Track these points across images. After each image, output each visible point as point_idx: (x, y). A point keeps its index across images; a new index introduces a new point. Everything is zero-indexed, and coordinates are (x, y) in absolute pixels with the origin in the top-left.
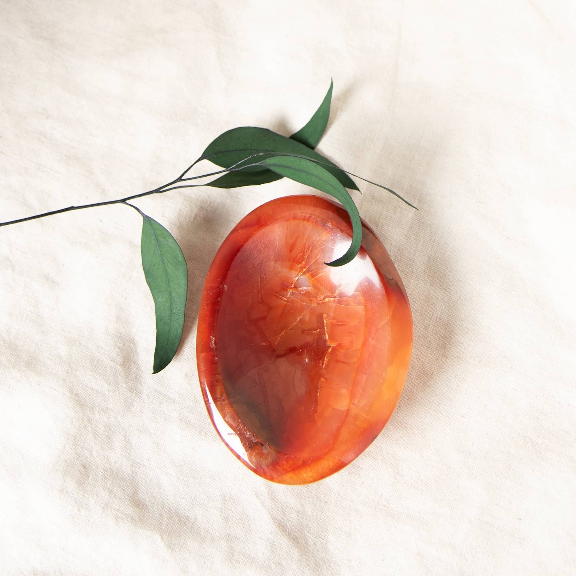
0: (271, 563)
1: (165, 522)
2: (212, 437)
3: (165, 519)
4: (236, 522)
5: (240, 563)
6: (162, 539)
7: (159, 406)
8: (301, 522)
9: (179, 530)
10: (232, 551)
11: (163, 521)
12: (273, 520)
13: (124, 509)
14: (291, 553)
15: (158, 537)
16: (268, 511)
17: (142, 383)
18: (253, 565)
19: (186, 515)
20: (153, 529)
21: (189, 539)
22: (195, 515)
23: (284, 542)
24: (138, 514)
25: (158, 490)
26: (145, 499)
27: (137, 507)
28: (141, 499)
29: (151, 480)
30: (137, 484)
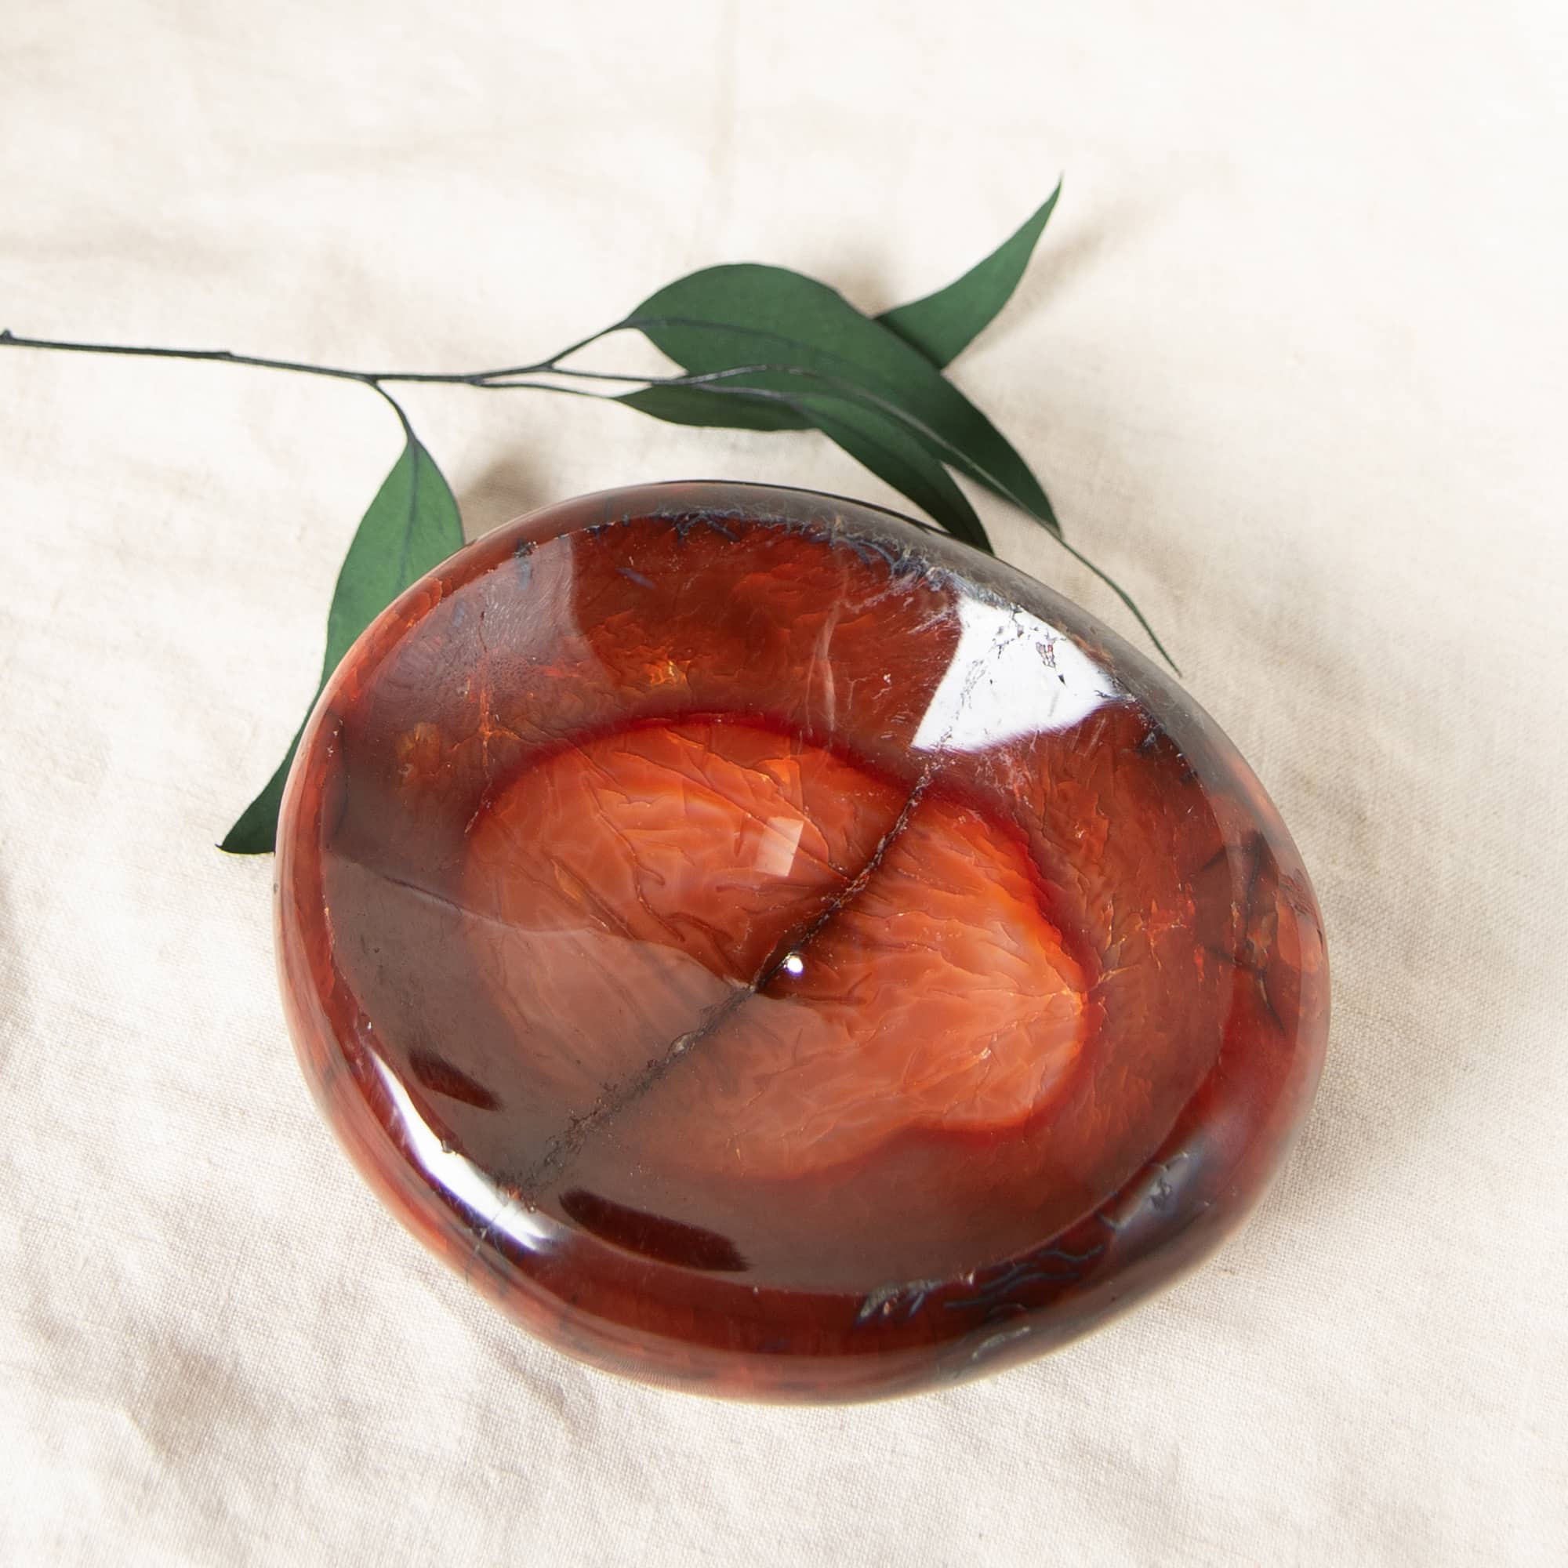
0: (487, 1467)
1: (142, 1374)
2: (262, 1120)
3: (139, 1363)
4: (365, 1362)
6: (135, 1420)
7: (89, 1051)
9: (187, 1394)
10: (359, 1445)
11: (134, 1371)
12: (479, 1338)
14: (543, 1435)
15: (122, 1418)
16: (464, 1317)
17: (30, 992)
18: (430, 1478)
19: (204, 1352)
20: (105, 1395)
21: (218, 1420)
22: (233, 1352)
23: (520, 1401)
24: (53, 1356)
25: (112, 1285)
26: (72, 1315)
27: (49, 1338)
28: (61, 1314)
29: (86, 1261)
30: (43, 1275)
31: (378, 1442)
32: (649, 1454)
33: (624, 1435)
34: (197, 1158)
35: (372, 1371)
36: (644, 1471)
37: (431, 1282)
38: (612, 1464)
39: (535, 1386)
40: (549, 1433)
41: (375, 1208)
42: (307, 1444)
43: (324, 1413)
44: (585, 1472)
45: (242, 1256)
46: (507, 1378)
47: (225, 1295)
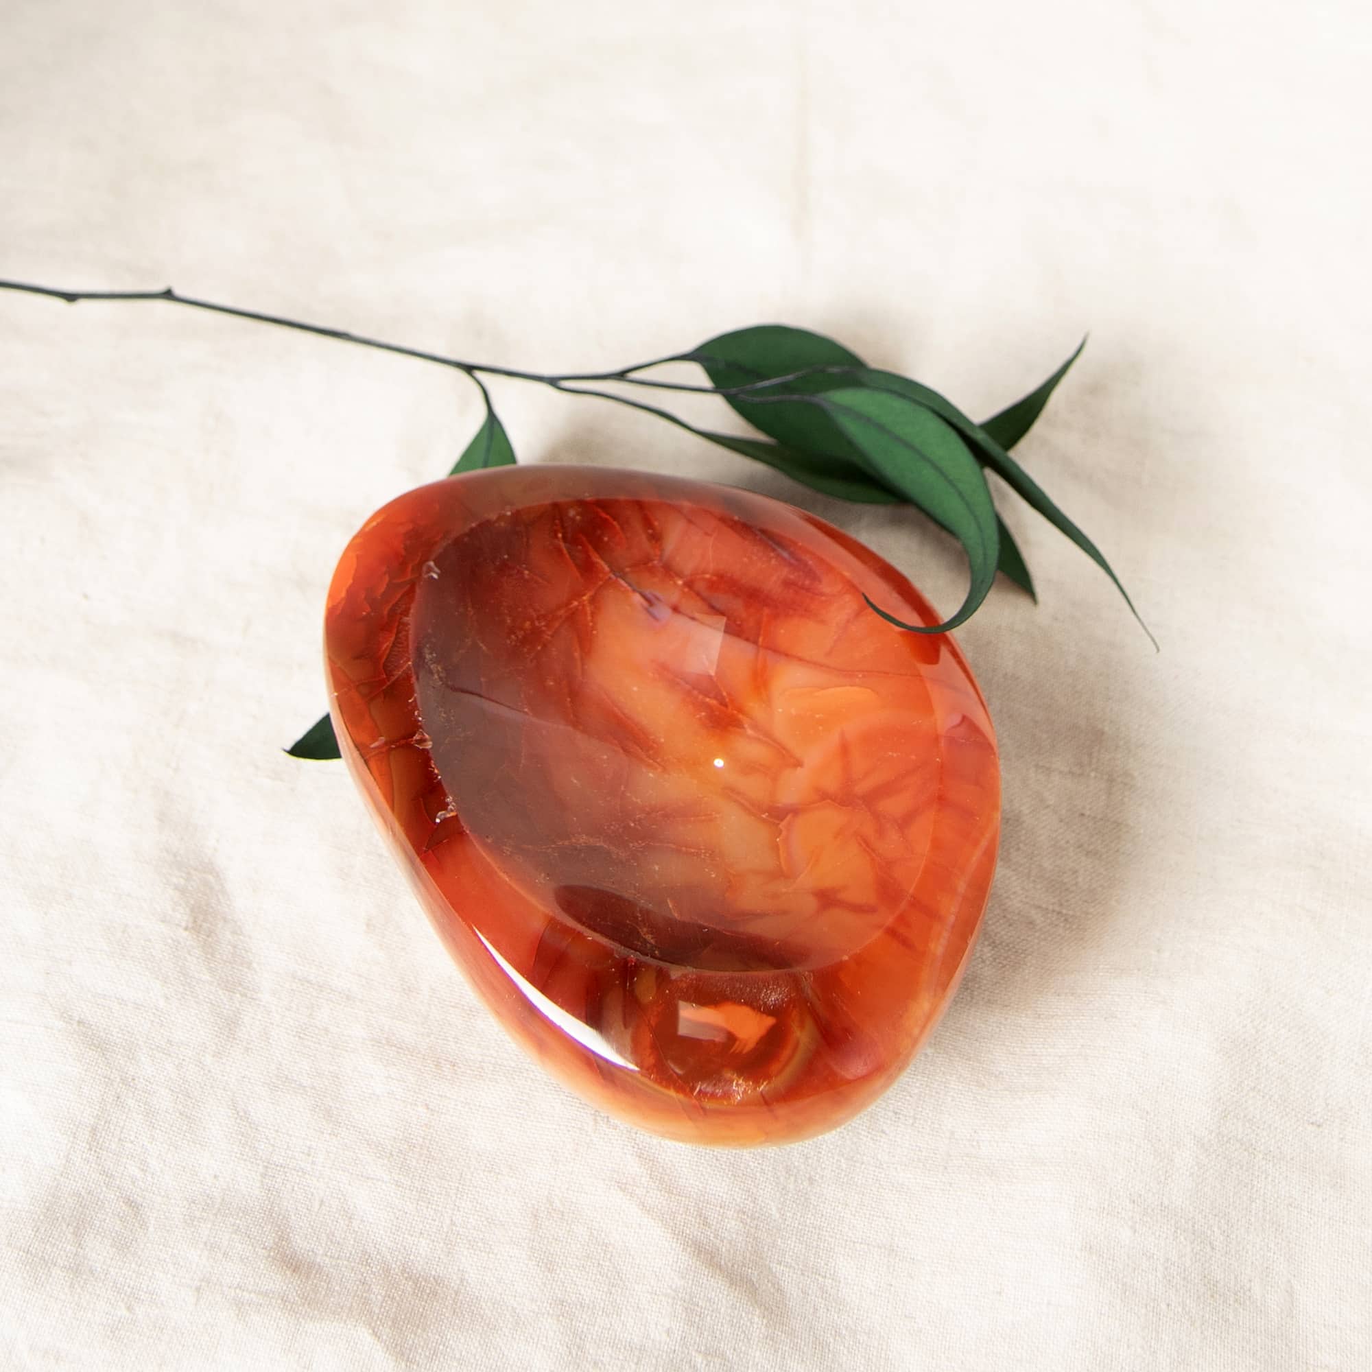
0: (694, 1353)
1: (379, 1297)
2: (471, 1070)
3: (375, 1288)
4: (576, 1266)
5: (607, 1366)
6: (376, 1336)
8: (755, 1238)
9: (421, 1310)
10: (578, 1340)
11: (372, 1296)
12: (678, 1239)
13: (257, 1281)
14: (742, 1322)
15: (364, 1335)
16: (662, 1221)
19: (433, 1273)
20: (347, 1316)
21: (451, 1330)
22: (459, 1270)
23: (718, 1293)
24: (299, 1286)
25: (347, 1222)
26: (313, 1251)
27: (294, 1271)
28: (303, 1251)
29: (322, 1202)
30: (284, 1217)
31: (594, 1337)
32: (833, 1333)
33: (811, 1318)
34: (416, 1105)
35: (584, 1273)
36: (831, 1349)
37: (630, 1191)
38: (803, 1343)
39: (731, 1279)
40: (746, 1319)
42: (531, 1344)
43: (543, 1314)
44: (780, 1351)
45: (461, 1187)
46: (706, 1273)
47: (448, 1222)
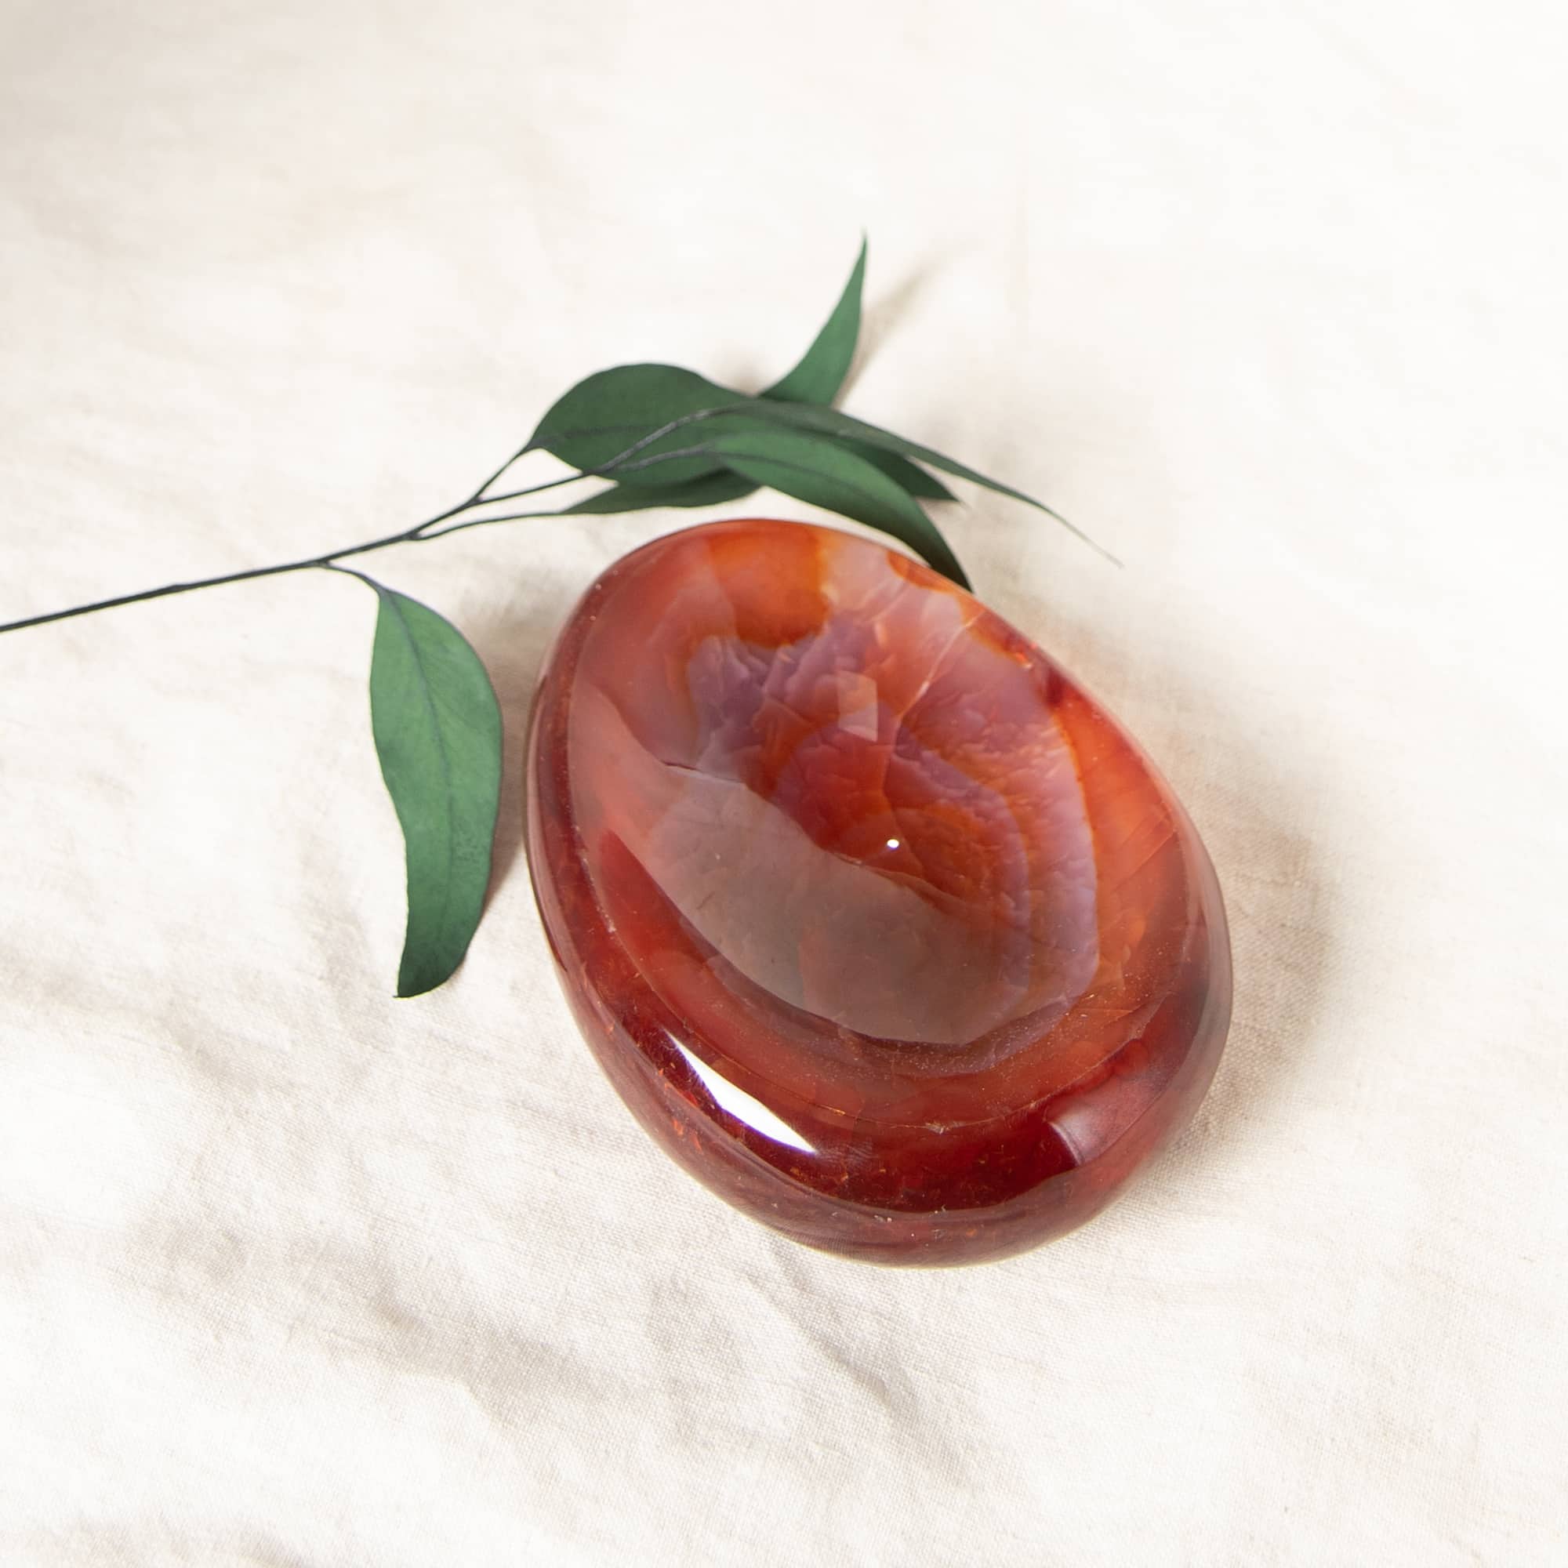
0: (810, 1444)
1: (482, 1357)
3: (478, 1349)
4: (694, 1349)
5: (716, 1448)
6: (474, 1394)
7: (445, 1072)
8: (890, 1341)
9: (524, 1374)
10: (688, 1420)
11: (474, 1355)
12: (805, 1333)
13: (354, 1327)
14: (866, 1418)
15: (460, 1391)
16: (791, 1314)
17: (391, 1020)
18: (756, 1450)
19: (542, 1340)
20: (445, 1372)
21: (554, 1395)
22: (569, 1340)
23: (844, 1388)
24: (397, 1338)
25: (455, 1282)
26: (416, 1307)
27: (394, 1323)
28: (406, 1305)
29: (431, 1259)
30: (389, 1271)
31: (706, 1419)
32: (965, 1445)
33: (942, 1426)
34: (544, 1169)
35: (701, 1356)
36: (960, 1460)
37: (761, 1284)
38: (931, 1450)
39: (858, 1376)
40: (871, 1416)
41: (711, 1219)
42: (639, 1417)
43: (655, 1390)
44: (905, 1454)
45: (579, 1256)
46: (832, 1367)
47: (562, 1290)
